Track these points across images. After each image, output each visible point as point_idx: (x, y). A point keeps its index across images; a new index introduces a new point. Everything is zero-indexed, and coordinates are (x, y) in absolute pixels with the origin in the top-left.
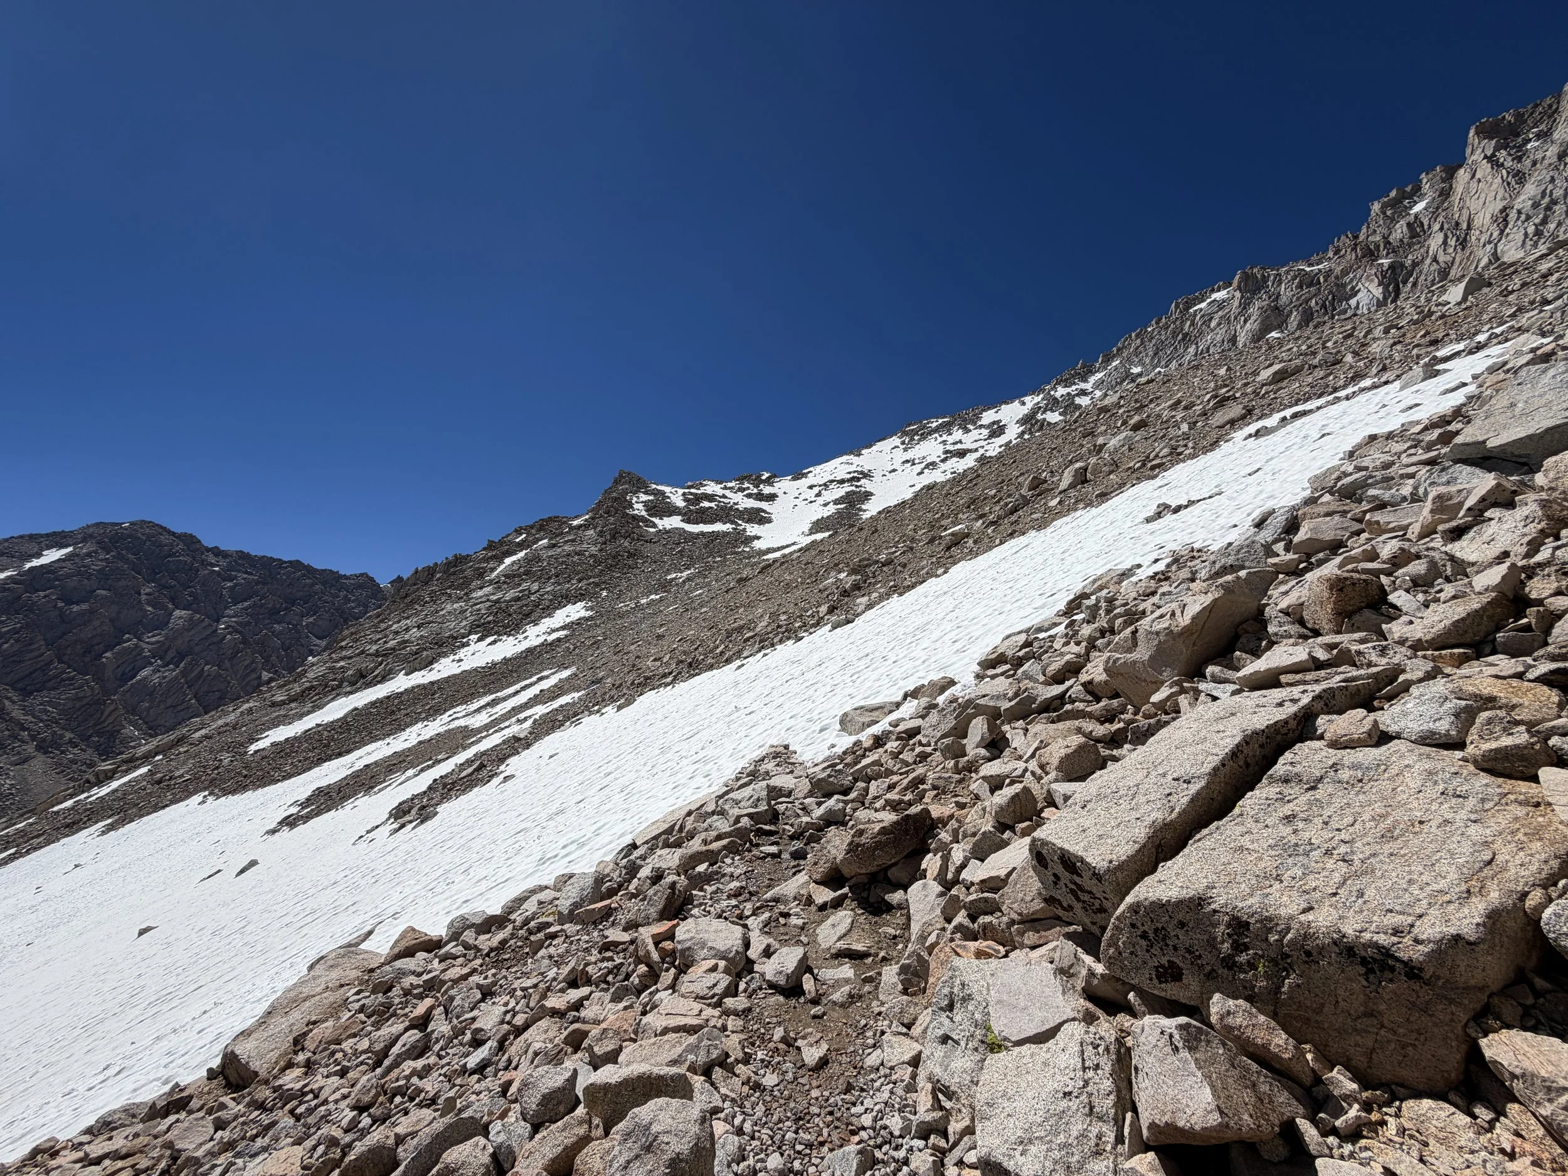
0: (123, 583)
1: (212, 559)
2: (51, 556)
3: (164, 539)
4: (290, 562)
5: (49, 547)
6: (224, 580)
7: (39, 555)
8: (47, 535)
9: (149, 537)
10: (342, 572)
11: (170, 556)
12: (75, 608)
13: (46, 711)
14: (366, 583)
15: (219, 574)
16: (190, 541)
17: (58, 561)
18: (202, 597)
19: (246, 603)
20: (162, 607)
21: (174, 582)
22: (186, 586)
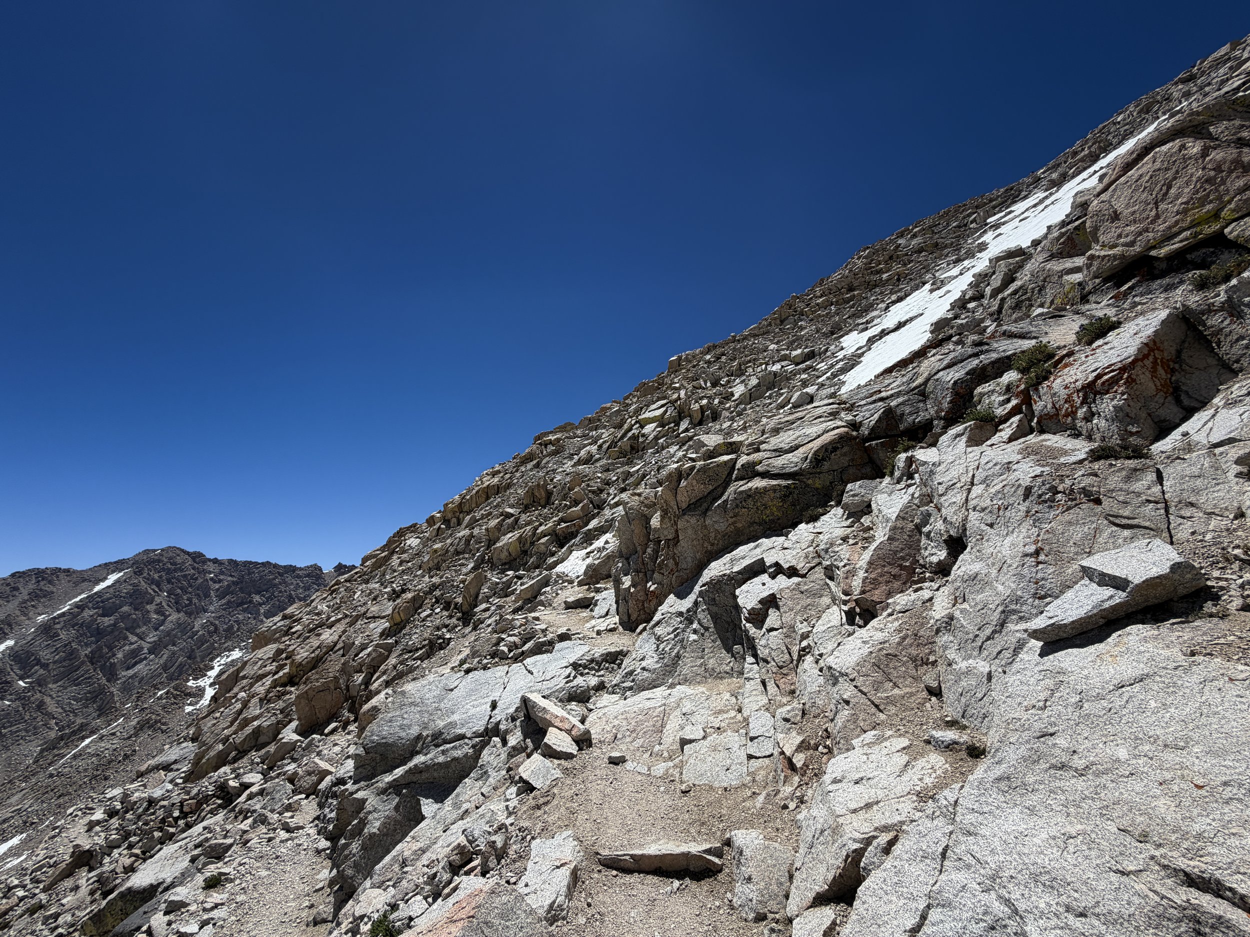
0: (139, 601)
1: (211, 567)
2: (112, 578)
3: (179, 560)
4: (263, 563)
5: (113, 572)
6: (215, 582)
7: (105, 579)
8: (115, 563)
9: (170, 558)
10: (298, 566)
11: (182, 570)
12: (107, 621)
13: (70, 703)
14: (314, 572)
15: (212, 579)
16: (197, 557)
17: (108, 587)
18: (195, 600)
19: (223, 601)
20: (163, 614)
21: (179, 591)
22: (187, 593)
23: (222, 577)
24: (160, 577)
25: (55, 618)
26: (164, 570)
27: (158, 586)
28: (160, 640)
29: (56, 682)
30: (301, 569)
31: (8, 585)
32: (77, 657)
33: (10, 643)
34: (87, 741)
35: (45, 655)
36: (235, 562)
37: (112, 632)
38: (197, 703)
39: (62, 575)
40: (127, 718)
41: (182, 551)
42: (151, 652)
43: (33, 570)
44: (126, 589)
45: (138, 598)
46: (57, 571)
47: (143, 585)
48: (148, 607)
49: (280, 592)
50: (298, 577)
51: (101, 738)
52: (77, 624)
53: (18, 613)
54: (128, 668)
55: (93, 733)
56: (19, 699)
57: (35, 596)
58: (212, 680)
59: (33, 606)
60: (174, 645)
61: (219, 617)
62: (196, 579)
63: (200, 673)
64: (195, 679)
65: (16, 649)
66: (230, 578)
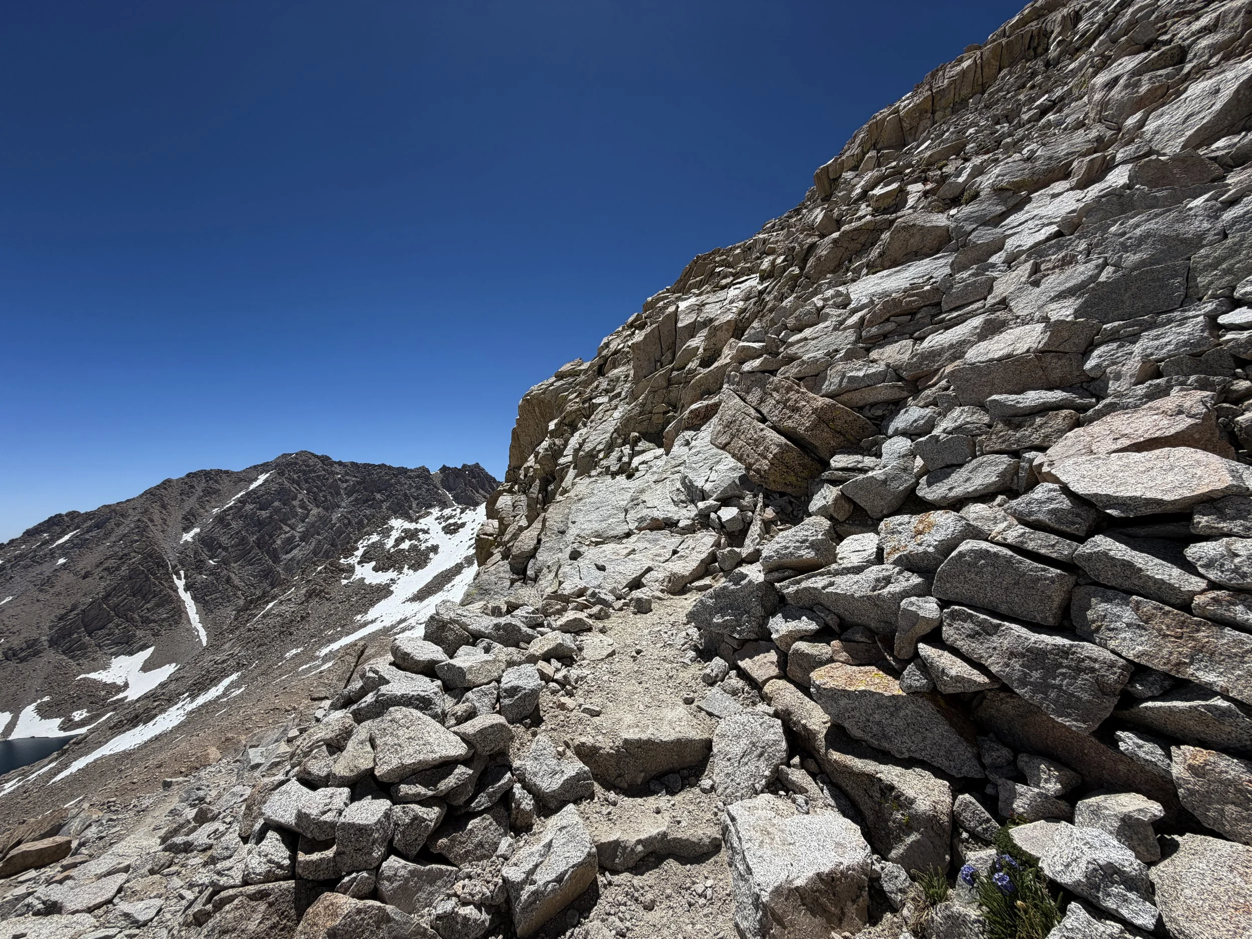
0: (286, 497)
1: (338, 469)
2: (262, 478)
3: (311, 462)
4: (379, 466)
5: (262, 473)
6: (343, 482)
7: (256, 479)
8: (262, 465)
9: (304, 461)
10: (409, 468)
11: (315, 472)
12: (264, 514)
13: (249, 579)
14: (423, 473)
15: (340, 479)
16: (325, 459)
17: (260, 485)
18: (329, 497)
19: (352, 498)
20: (306, 509)
21: (315, 489)
22: (322, 491)
23: (347, 478)
24: (299, 477)
25: (225, 511)
26: (300, 471)
27: (299, 485)
28: (307, 530)
29: (236, 562)
30: (411, 471)
31: (186, 483)
32: (248, 543)
33: (197, 530)
34: (271, 605)
35: (224, 540)
36: (356, 464)
37: (270, 523)
38: (350, 577)
39: (224, 476)
40: (298, 588)
41: (312, 454)
42: (302, 540)
43: (202, 471)
44: (274, 487)
45: (285, 496)
46: (219, 472)
47: (287, 484)
48: (294, 502)
49: (397, 491)
50: (410, 477)
51: (281, 603)
52: (242, 516)
53: (198, 506)
54: (287, 553)
55: (273, 598)
56: (212, 574)
57: (208, 492)
58: (358, 559)
59: (208, 501)
60: (319, 534)
61: (351, 512)
62: (327, 479)
63: (349, 553)
64: (346, 558)
65: (203, 535)
66: (354, 479)
